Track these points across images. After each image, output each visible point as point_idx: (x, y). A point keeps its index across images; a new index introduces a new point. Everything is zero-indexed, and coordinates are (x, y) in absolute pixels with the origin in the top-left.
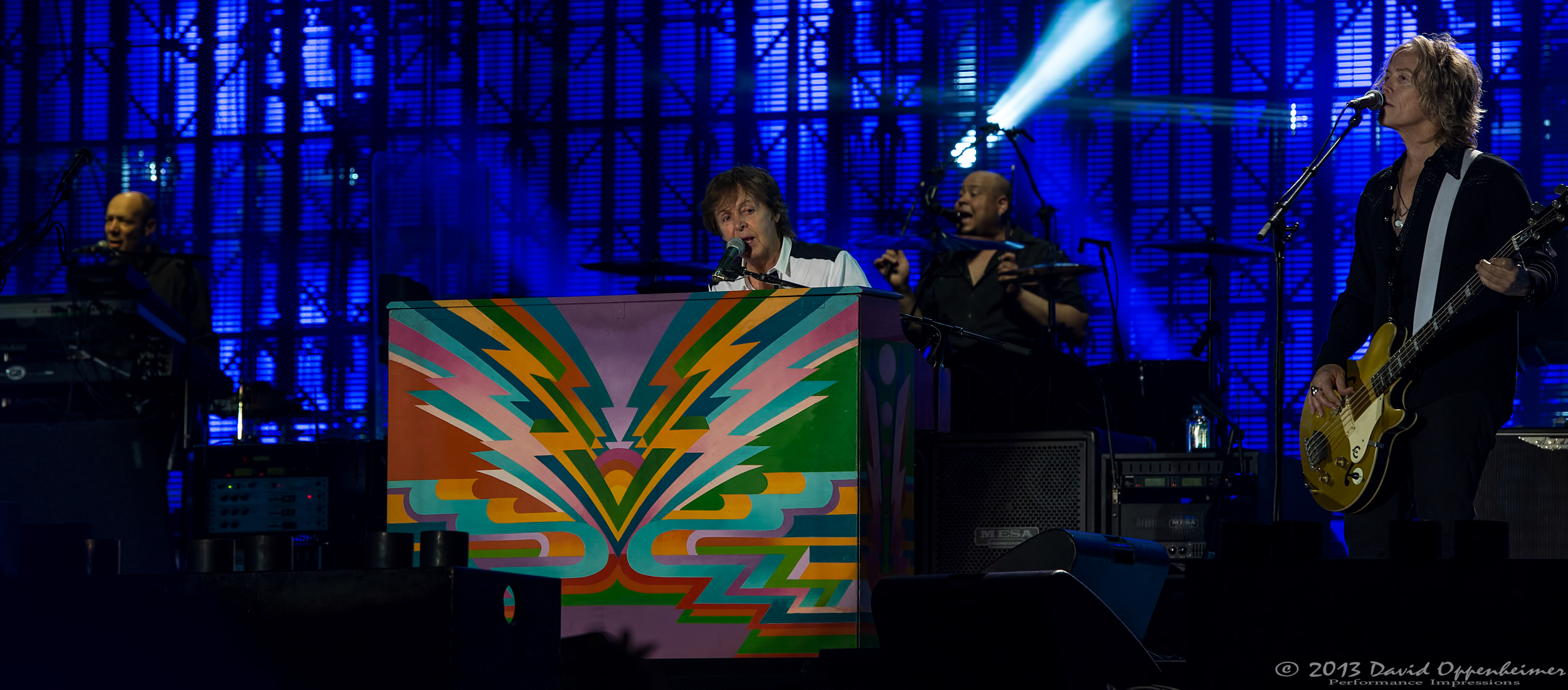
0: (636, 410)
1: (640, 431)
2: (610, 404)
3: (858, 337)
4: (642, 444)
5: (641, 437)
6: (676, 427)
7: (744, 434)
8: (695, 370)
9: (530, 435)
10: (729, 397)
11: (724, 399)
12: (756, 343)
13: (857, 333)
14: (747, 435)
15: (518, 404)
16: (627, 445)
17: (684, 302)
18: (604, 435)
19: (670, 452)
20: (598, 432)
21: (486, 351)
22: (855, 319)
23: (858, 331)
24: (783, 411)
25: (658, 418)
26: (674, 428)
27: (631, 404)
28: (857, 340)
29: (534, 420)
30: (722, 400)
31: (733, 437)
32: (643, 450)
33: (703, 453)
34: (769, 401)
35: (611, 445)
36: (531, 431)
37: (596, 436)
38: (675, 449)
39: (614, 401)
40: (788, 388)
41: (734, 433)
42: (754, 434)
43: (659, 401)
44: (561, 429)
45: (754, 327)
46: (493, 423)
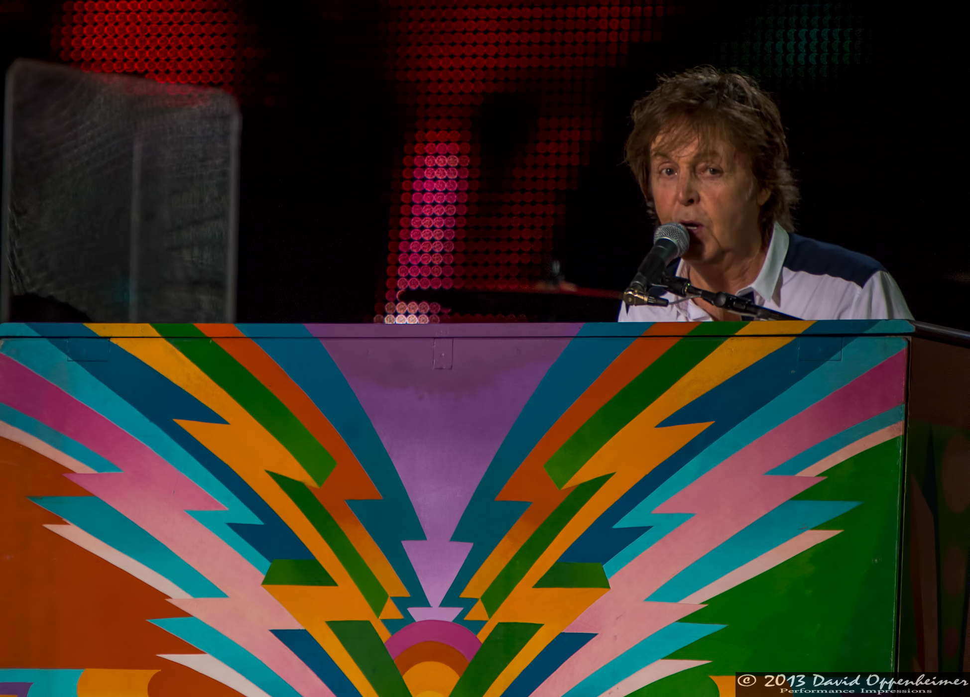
0: (469, 546)
1: (475, 588)
2: (418, 534)
3: (903, 418)
4: (478, 613)
5: (476, 600)
6: (545, 582)
7: (676, 600)
8: (585, 474)
9: (263, 591)
10: (649, 528)
11: (640, 531)
12: (707, 425)
13: (903, 411)
14: (684, 601)
15: (241, 529)
16: (450, 614)
17: (568, 341)
18: (404, 593)
19: (530, 629)
20: (395, 587)
21: (184, 424)
22: (899, 384)
23: (904, 406)
24: (754, 557)
25: (512, 564)
26: (542, 583)
27: (459, 536)
28: (901, 425)
29: (270, 560)
30: (637, 532)
31: (655, 605)
32: (482, 624)
33: (596, 635)
34: (728, 536)
35: (418, 614)
36: (266, 582)
37: (390, 595)
38: (541, 625)
39: (426, 528)
40: (763, 513)
41: (658, 596)
42: (696, 600)
43: (513, 530)
44: (322, 578)
45: (703, 393)
46: (193, 563)
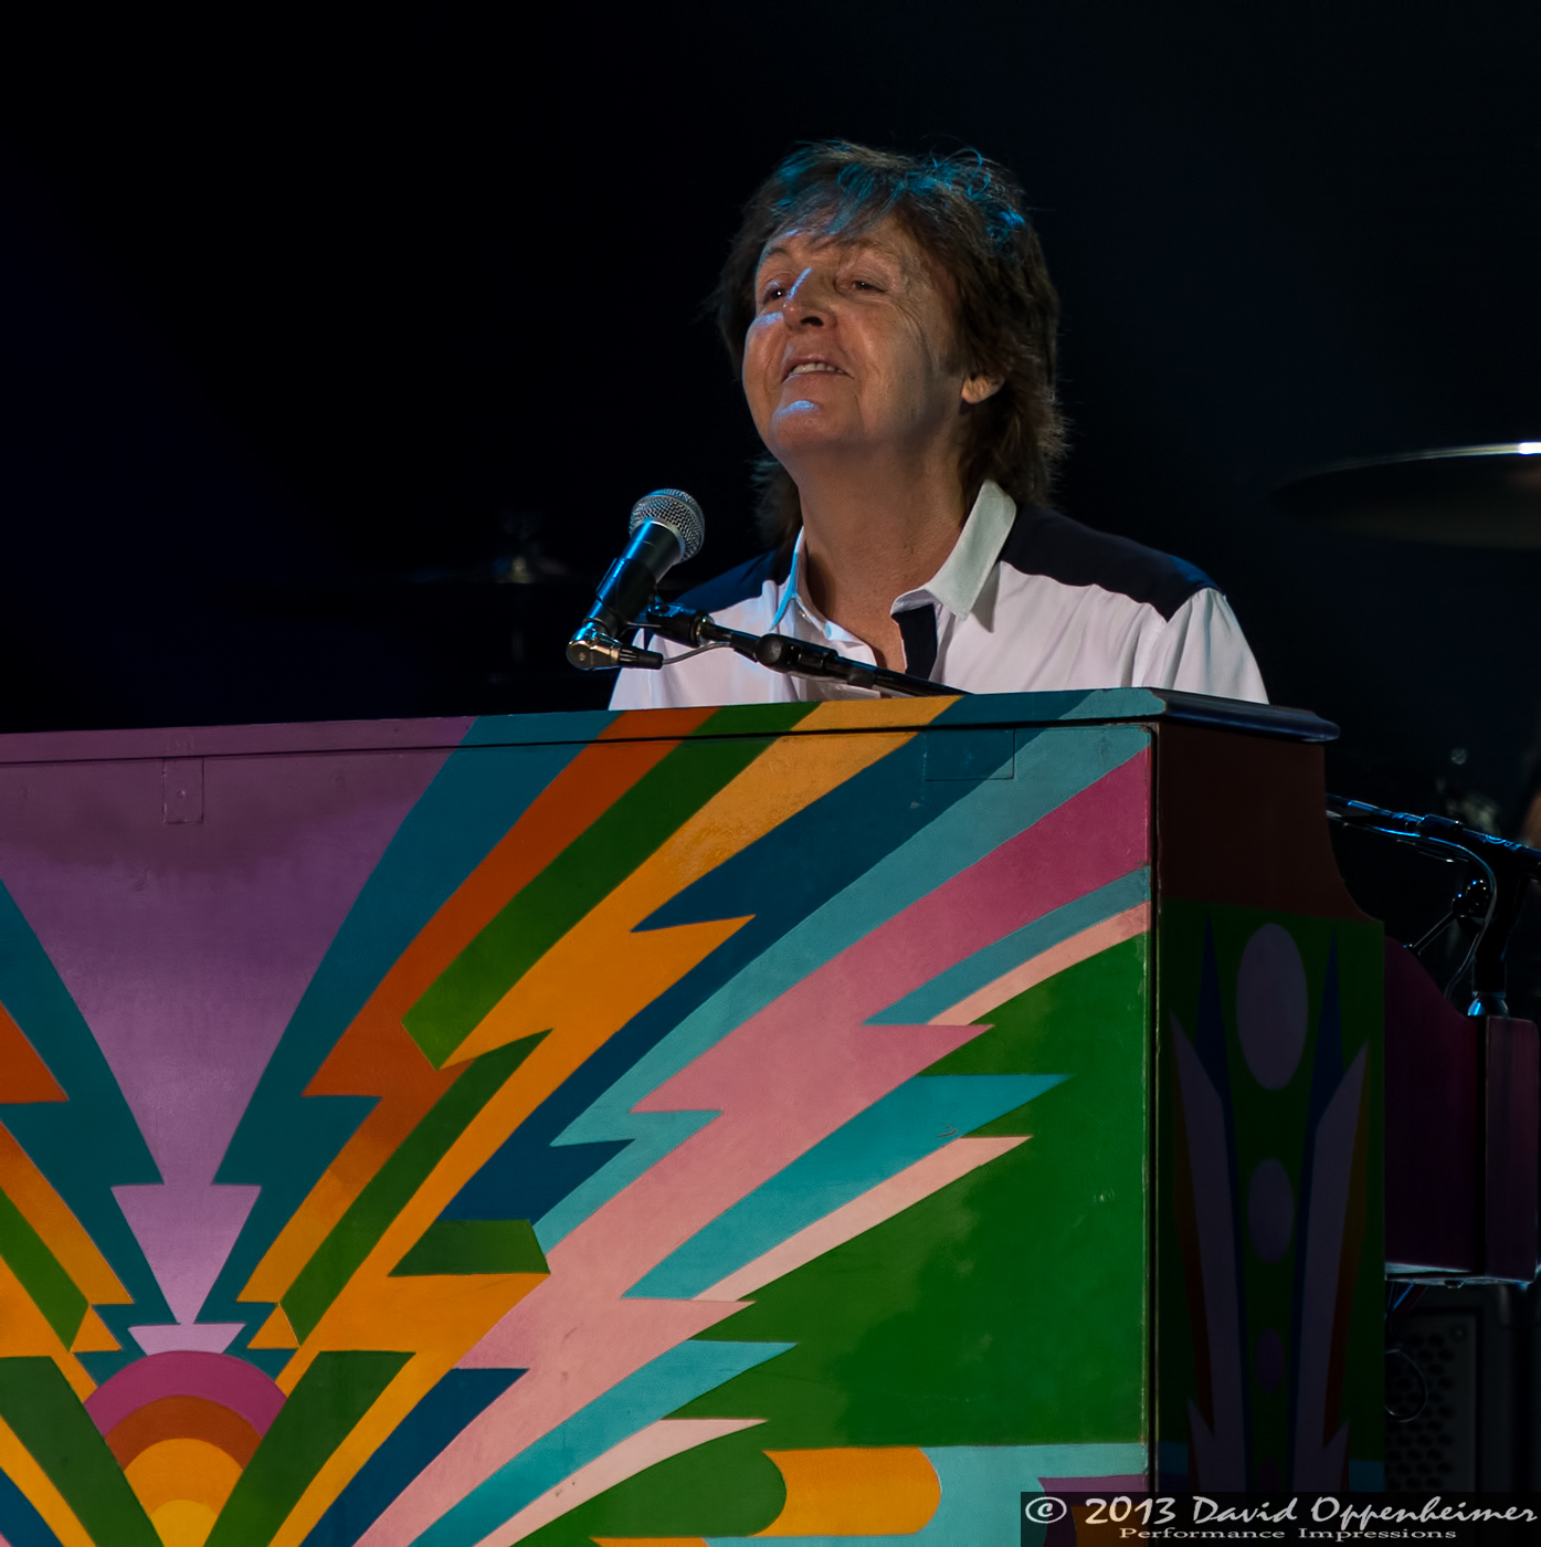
0: (251, 1193)
1: (269, 1281)
2: (145, 1171)
3: (1148, 896)
4: (275, 1333)
5: (270, 1307)
6: (414, 1264)
7: (688, 1292)
8: (490, 1034)
10: (627, 1143)
11: (605, 1151)
12: (738, 923)
13: (1146, 882)
14: (702, 1296)
16: (218, 1337)
17: (444, 757)
18: (120, 1295)
19: (388, 1364)
20: (100, 1283)
22: (1137, 823)
23: (1148, 870)
24: (849, 1197)
25: (342, 1228)
26: (405, 1268)
27: (231, 1172)
28: (1143, 912)
30: (599, 1154)
31: (644, 1306)
32: (283, 1356)
33: (523, 1371)
34: (793, 1155)
35: (151, 1339)
37: (91, 1302)
38: (409, 1355)
39: (161, 1157)
40: (861, 1104)
41: (647, 1287)
42: (729, 1292)
43: (343, 1158)
45: (727, 856)
